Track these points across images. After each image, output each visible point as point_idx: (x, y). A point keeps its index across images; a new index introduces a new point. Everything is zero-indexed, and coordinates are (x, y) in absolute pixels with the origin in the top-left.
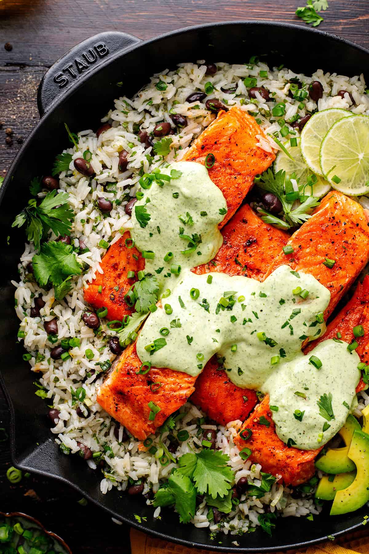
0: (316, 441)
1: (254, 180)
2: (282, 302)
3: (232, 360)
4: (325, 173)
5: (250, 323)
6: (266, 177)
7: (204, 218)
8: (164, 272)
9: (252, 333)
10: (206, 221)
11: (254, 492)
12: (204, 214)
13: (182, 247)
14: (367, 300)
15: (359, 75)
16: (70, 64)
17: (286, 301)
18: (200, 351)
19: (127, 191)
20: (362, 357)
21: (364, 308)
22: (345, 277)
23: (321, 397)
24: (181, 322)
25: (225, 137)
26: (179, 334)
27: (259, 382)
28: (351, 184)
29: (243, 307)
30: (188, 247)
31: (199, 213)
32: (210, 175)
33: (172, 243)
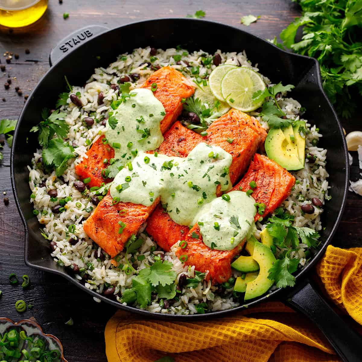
0: (230, 243)
1: (181, 101)
2: (202, 162)
3: (172, 204)
4: (225, 98)
5: (182, 177)
6: (189, 102)
7: (151, 118)
8: (127, 157)
9: (184, 183)
10: (153, 120)
11: (191, 285)
12: (151, 116)
13: (138, 137)
14: (257, 168)
15: (242, 51)
16: (70, 40)
17: (205, 162)
18: (151, 190)
19: (103, 114)
20: (256, 200)
21: (255, 173)
22: (241, 149)
23: (231, 217)
24: (139, 174)
25: (163, 76)
26: (137, 180)
27: (191, 219)
28: (242, 105)
29: (178, 168)
30: (142, 137)
31: (149, 115)
32: (155, 96)
33: (132, 136)
